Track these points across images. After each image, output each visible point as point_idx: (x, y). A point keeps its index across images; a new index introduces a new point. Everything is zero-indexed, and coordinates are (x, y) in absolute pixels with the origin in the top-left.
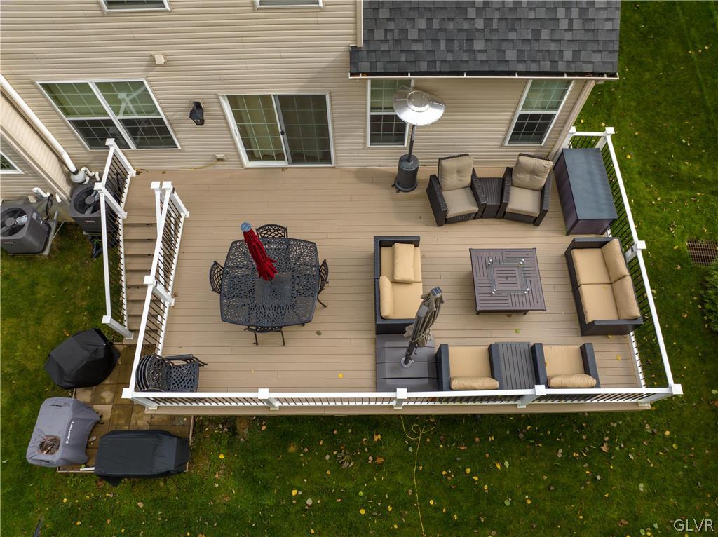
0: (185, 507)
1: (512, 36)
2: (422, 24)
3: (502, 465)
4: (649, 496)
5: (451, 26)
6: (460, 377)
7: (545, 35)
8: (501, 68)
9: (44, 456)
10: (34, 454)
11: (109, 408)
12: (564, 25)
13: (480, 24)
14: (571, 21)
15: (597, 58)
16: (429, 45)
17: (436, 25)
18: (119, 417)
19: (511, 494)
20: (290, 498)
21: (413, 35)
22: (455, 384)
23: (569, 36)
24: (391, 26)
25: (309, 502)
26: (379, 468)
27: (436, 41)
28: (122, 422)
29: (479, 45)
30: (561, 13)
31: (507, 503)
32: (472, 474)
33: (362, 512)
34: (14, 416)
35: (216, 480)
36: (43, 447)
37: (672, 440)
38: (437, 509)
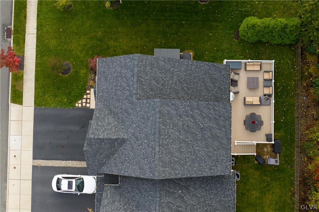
0: (284, 140)
1: (225, 81)
2: (223, 95)
3: (278, 84)
4: (284, 60)
5: (224, 91)
6: (269, 92)
7: (225, 76)
8: (229, 83)
9: (278, 162)
10: (278, 164)
11: (267, 156)
12: (224, 73)
13: (223, 86)
14: (223, 72)
15: (228, 68)
16: (226, 95)
17: (223, 93)
18: (269, 154)
19: (283, 83)
20: (283, 121)
21: (225, 97)
22: (271, 93)
23: (225, 72)
24: (223, 100)
25: (283, 118)
26: (278, 106)
27: (225, 93)
28: (270, 153)
29: (226, 87)
30: (222, 73)
31: (284, 84)
32: (279, 90)
33: (285, 109)
34: (268, 175)
35: (280, 135)
36: (277, 163)
37: (275, 54)
38: (285, 96)
